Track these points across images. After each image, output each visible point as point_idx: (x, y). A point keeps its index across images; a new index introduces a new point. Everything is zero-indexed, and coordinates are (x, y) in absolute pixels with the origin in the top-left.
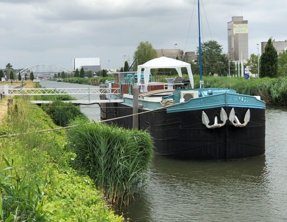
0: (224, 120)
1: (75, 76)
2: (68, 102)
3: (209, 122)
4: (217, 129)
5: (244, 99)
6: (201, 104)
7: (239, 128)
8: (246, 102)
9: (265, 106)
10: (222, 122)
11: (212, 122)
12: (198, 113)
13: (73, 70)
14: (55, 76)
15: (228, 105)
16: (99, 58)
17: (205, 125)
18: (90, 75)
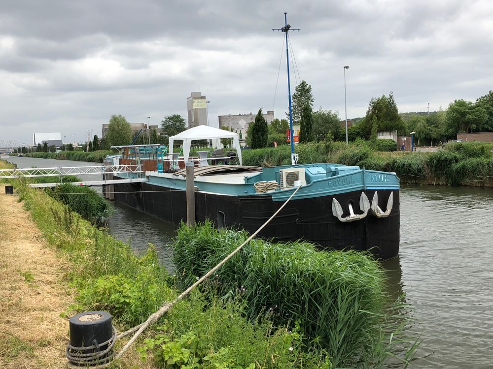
0: (365, 209)
1: (37, 151)
2: (77, 184)
3: (343, 213)
4: (354, 223)
5: (384, 178)
6: (329, 187)
7: (382, 219)
8: (387, 181)
9: (399, 186)
10: (362, 212)
11: (346, 213)
12: (328, 200)
13: (34, 145)
14: (15, 151)
15: (367, 187)
16: (59, 134)
17: (336, 218)
18: (53, 149)
